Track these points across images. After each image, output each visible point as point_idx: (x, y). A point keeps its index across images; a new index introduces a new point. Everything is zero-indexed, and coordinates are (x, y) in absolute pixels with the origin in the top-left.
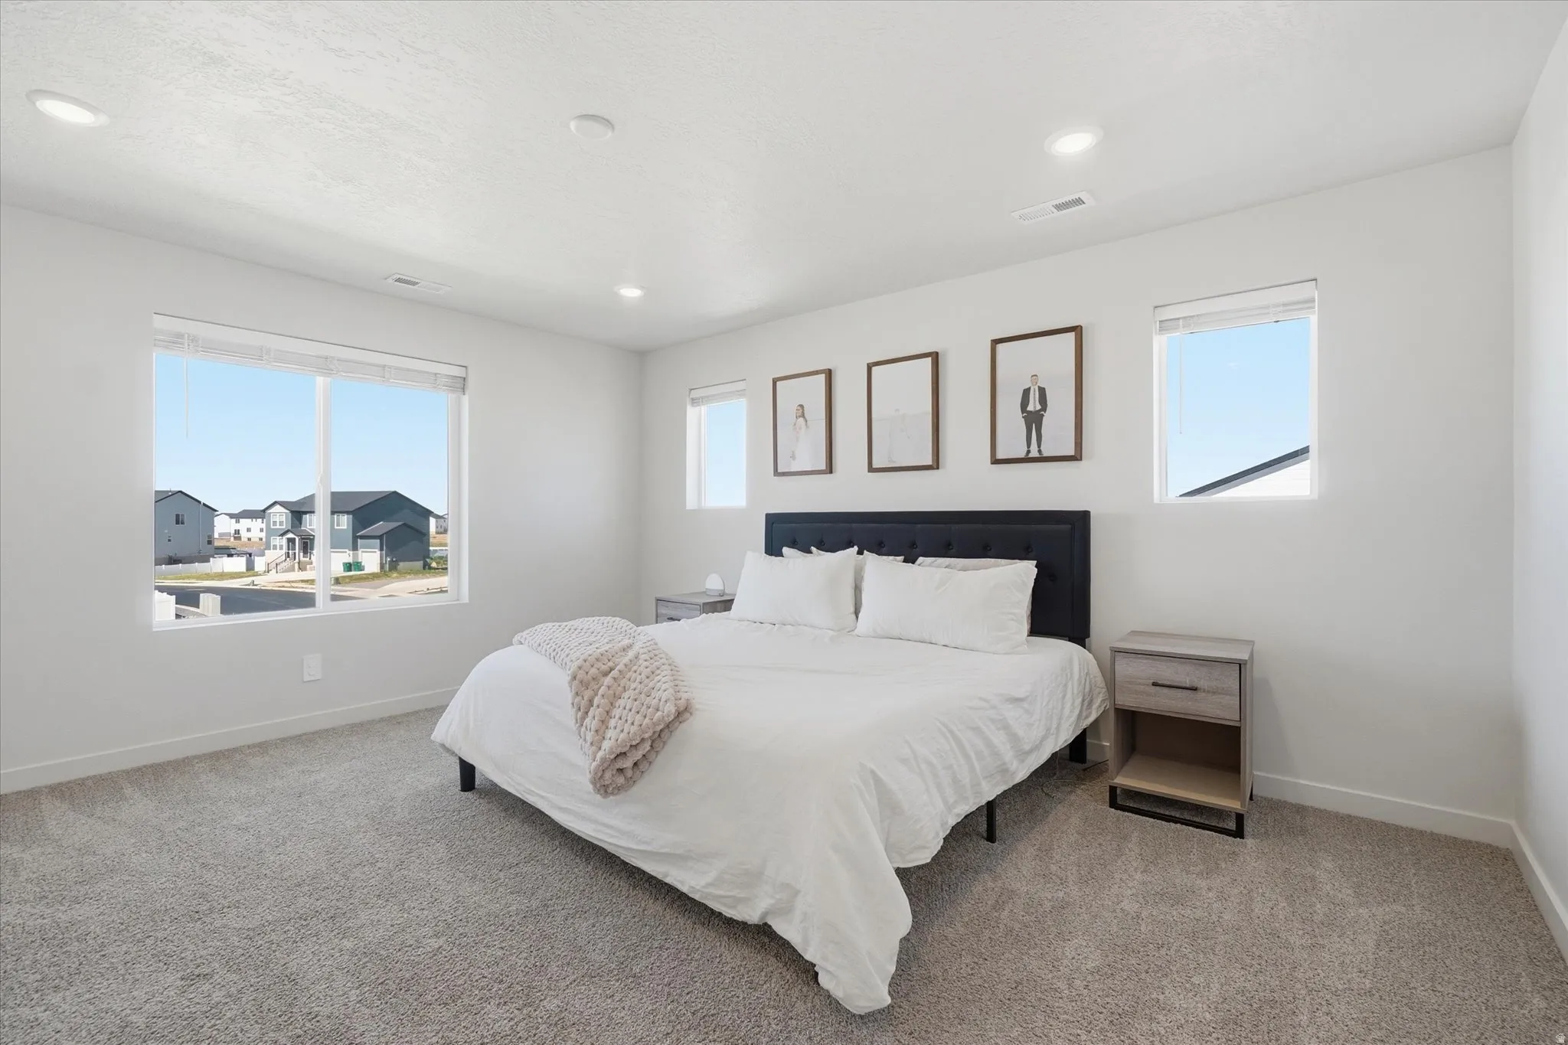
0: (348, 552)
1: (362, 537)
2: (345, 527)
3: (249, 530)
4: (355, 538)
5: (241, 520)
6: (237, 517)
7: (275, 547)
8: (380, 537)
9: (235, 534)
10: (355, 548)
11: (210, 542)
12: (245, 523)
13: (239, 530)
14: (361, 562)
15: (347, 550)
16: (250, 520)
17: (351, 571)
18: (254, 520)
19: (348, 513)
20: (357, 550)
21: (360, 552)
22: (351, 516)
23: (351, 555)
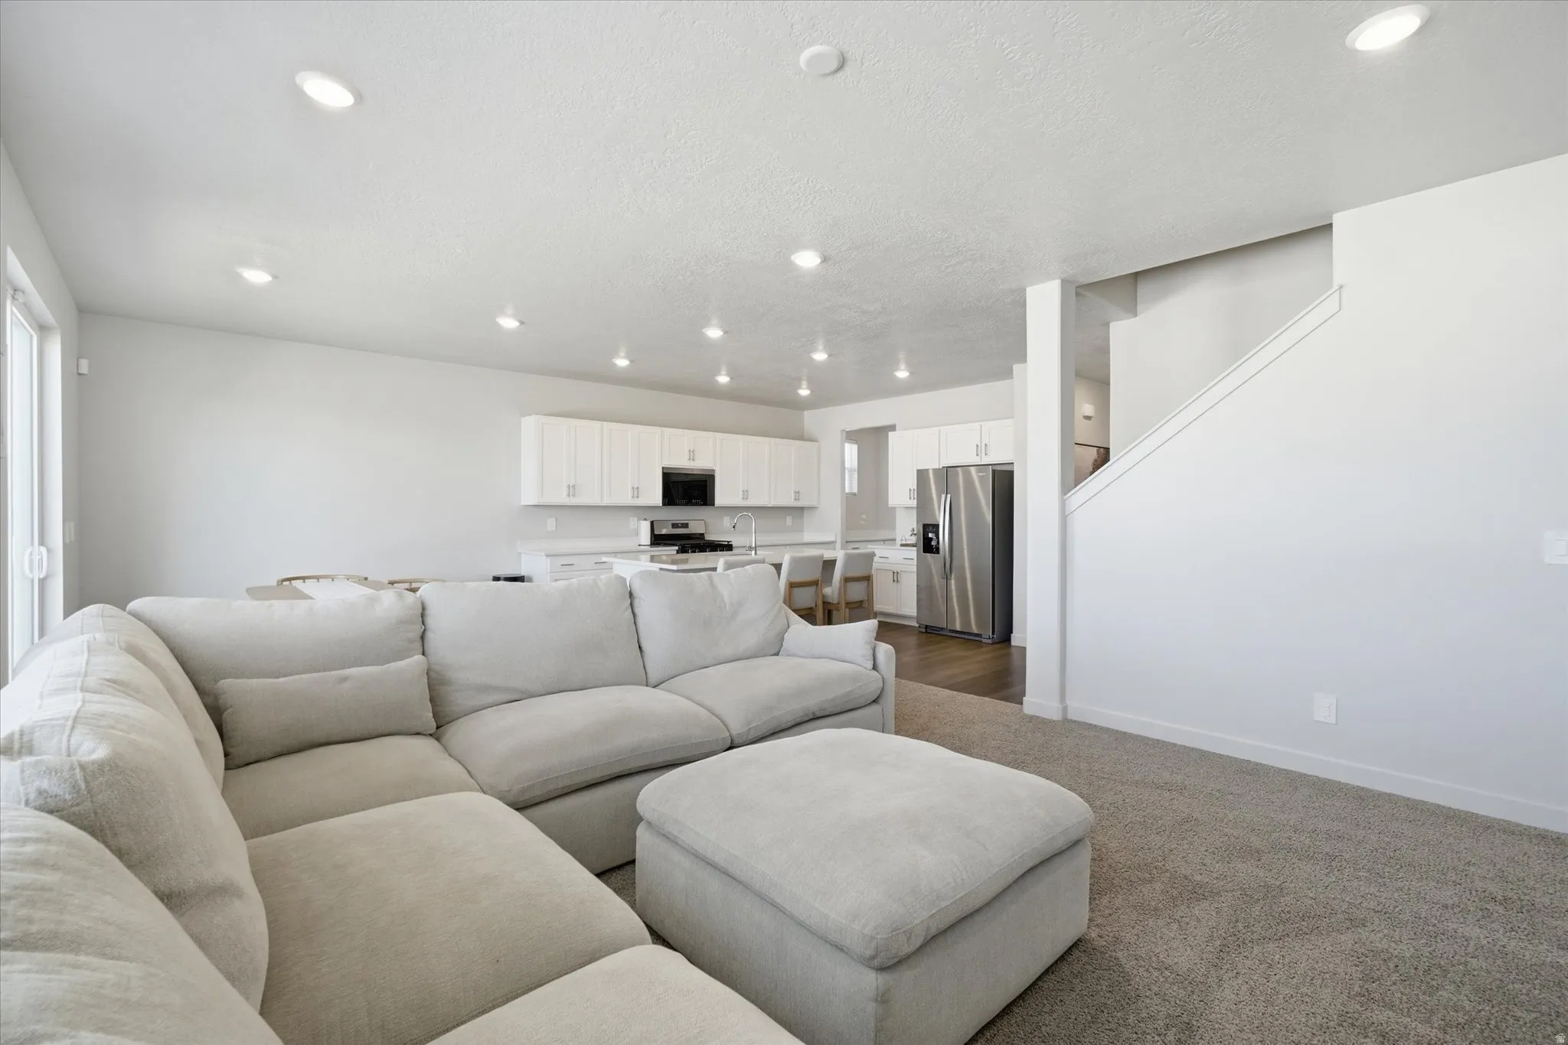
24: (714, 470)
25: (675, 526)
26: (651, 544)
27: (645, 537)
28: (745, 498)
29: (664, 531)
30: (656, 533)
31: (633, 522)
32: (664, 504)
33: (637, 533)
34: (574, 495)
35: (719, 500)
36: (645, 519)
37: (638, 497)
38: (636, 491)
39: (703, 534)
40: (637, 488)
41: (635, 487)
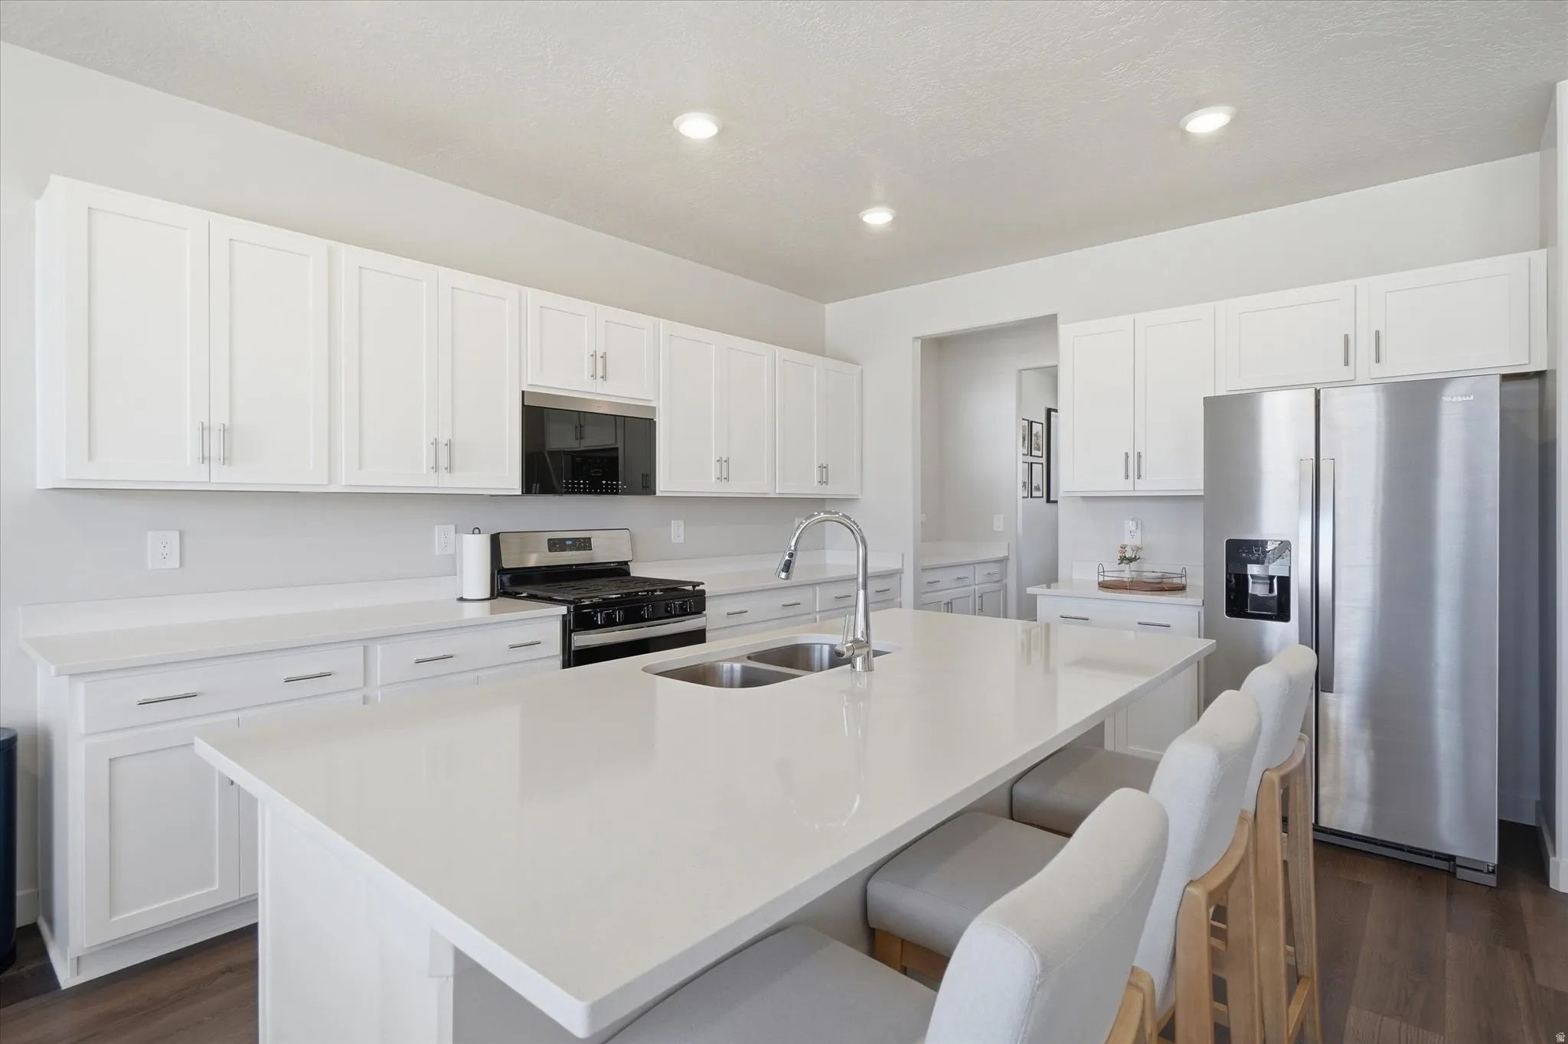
24: (653, 409)
25: (555, 545)
26: (493, 595)
27: (476, 577)
28: (724, 478)
29: (532, 561)
30: (506, 565)
31: (442, 536)
32: (527, 489)
33: (452, 567)
34: (225, 460)
35: (665, 482)
36: (477, 530)
37: (450, 469)
38: (446, 455)
39: (626, 563)
40: (449, 444)
41: (443, 440)
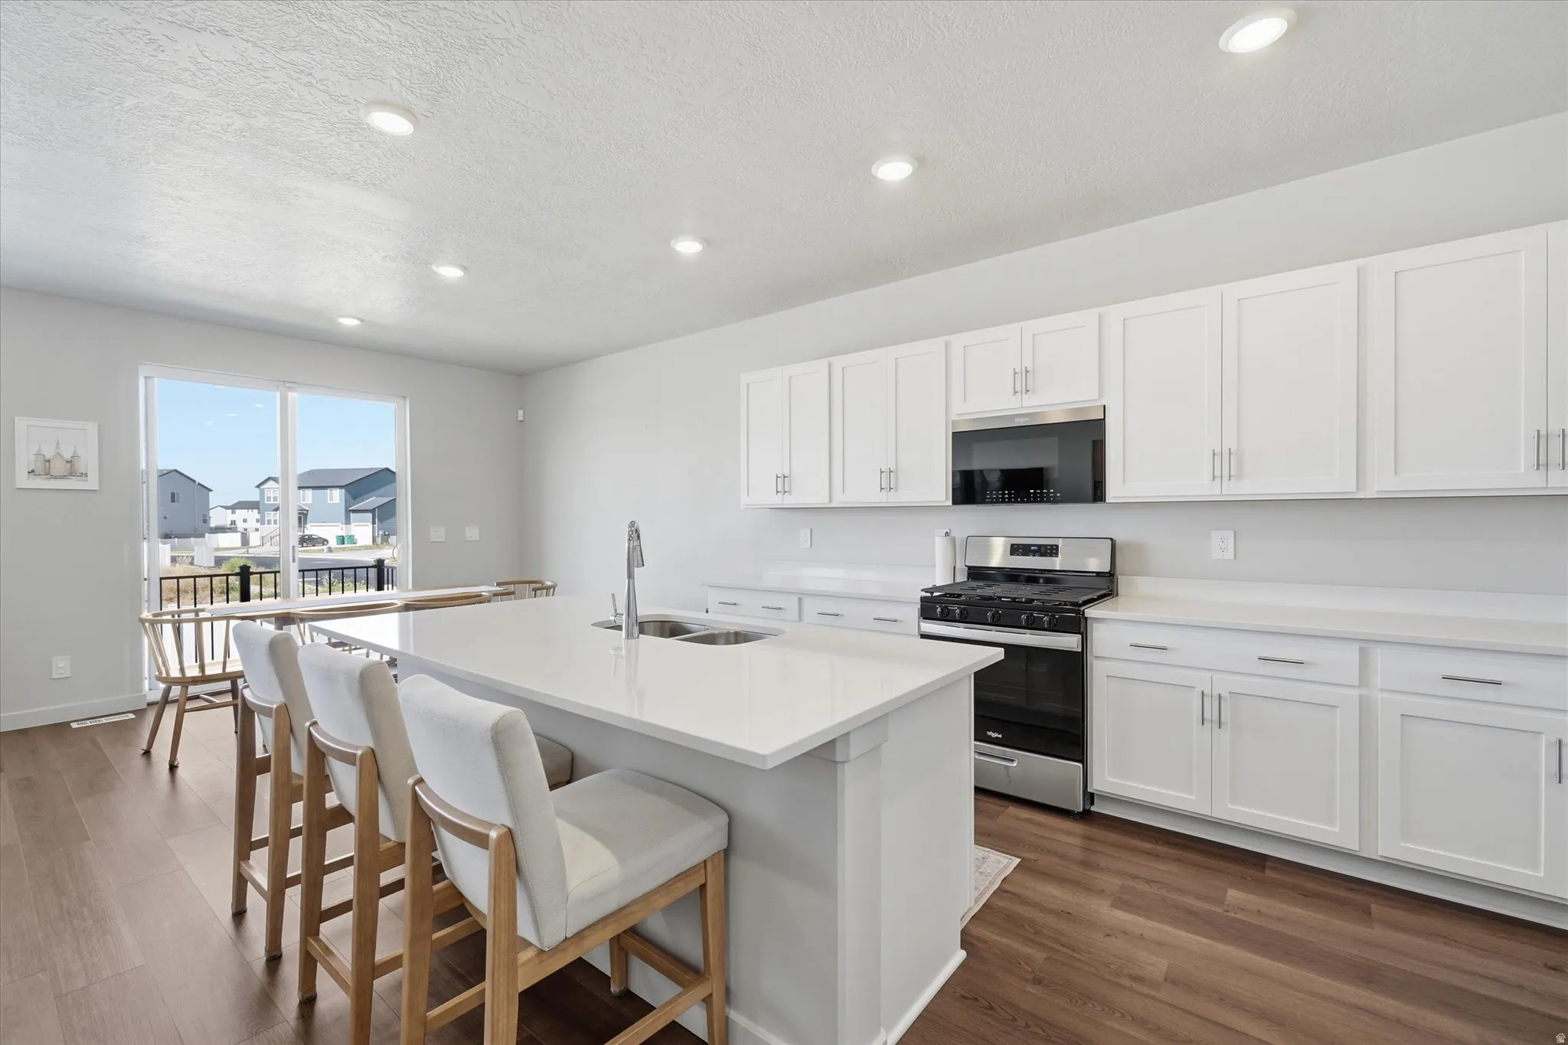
0: (341, 526)
1: (354, 511)
2: (338, 502)
3: (245, 521)
4: (348, 512)
5: (237, 511)
6: (233, 508)
7: (269, 522)
8: (372, 511)
9: (232, 524)
10: (348, 521)
11: (205, 521)
12: (241, 514)
13: (235, 521)
14: (353, 536)
15: (340, 524)
16: (246, 511)
17: (344, 544)
18: (250, 510)
19: (340, 487)
20: (350, 524)
21: (352, 525)
22: (343, 490)
23: (344, 528)
24: (1100, 408)
25: (1017, 549)
29: (995, 562)
30: (971, 564)
35: (1117, 489)
36: (945, 534)
